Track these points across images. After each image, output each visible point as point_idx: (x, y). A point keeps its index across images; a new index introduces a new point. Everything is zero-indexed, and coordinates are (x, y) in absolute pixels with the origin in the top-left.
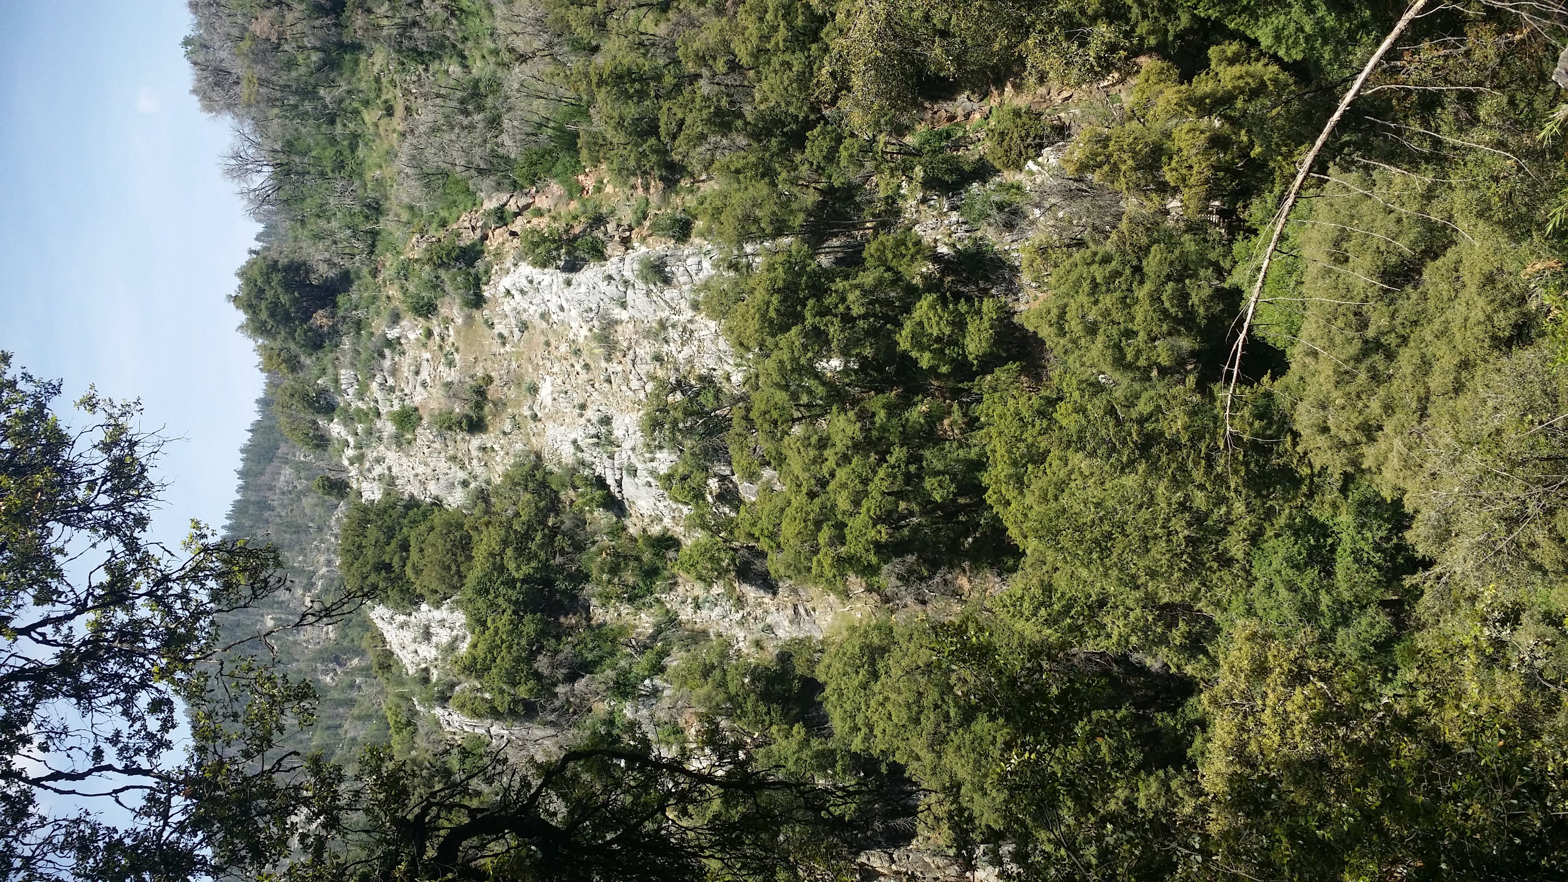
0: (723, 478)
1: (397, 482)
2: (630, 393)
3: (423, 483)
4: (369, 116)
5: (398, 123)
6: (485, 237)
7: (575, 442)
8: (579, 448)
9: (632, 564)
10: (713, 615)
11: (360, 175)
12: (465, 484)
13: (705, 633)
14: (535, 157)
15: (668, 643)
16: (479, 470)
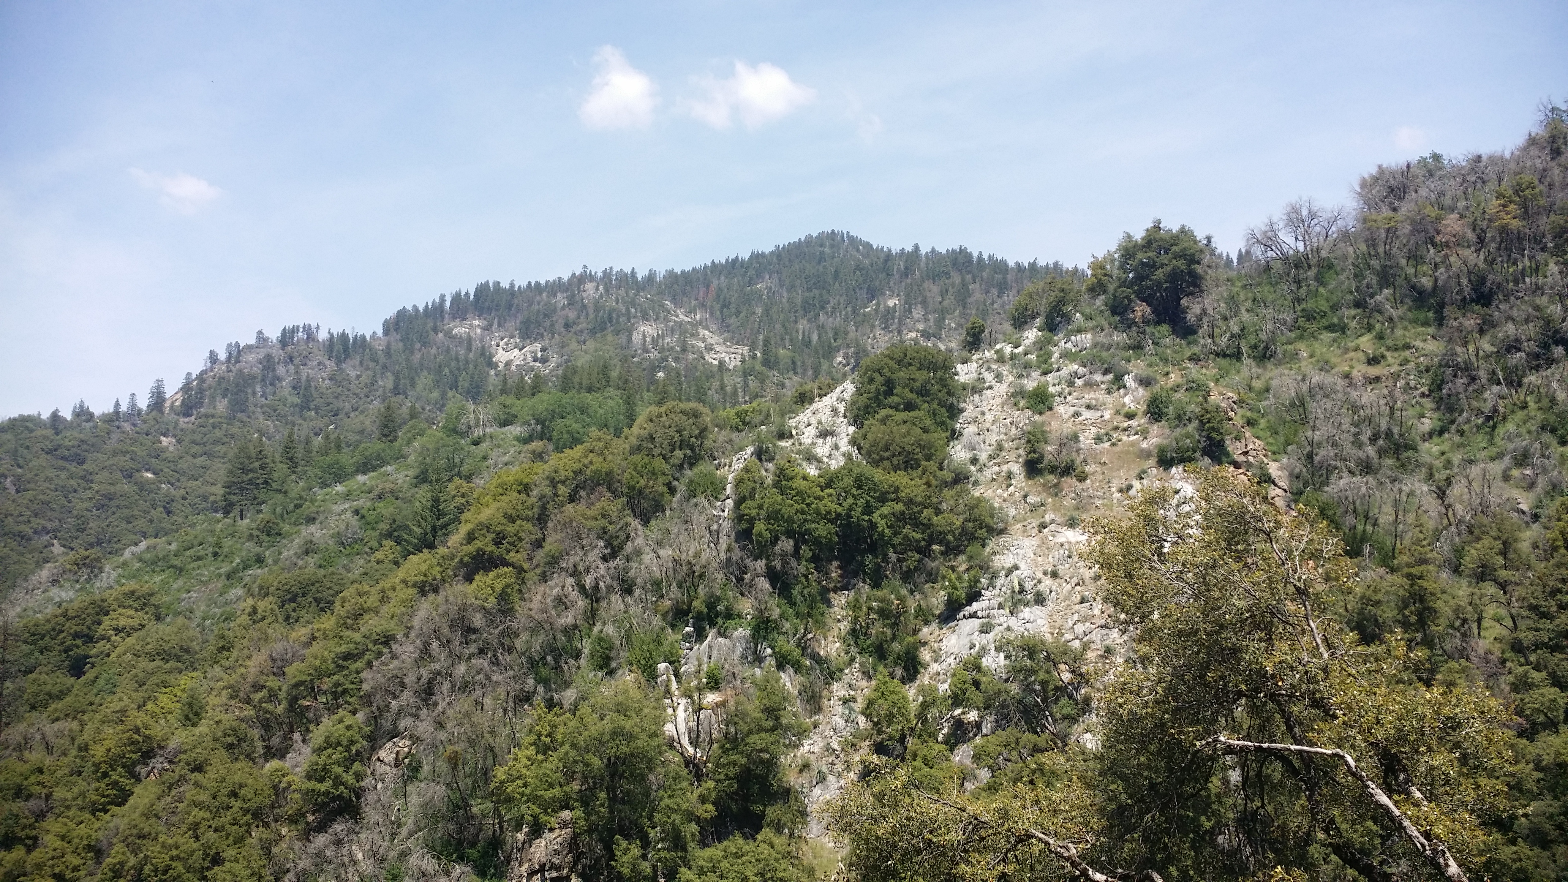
0: (978, 725)
1: (976, 396)
2: (1070, 623)
3: (975, 420)
4: (1366, 342)
5: (1360, 371)
6: (1237, 465)
7: (1016, 567)
8: (1009, 572)
9: (889, 632)
10: (837, 718)
11: (1301, 337)
12: (974, 461)
13: (818, 710)
14: (1330, 513)
15: (809, 671)
16: (988, 473)
